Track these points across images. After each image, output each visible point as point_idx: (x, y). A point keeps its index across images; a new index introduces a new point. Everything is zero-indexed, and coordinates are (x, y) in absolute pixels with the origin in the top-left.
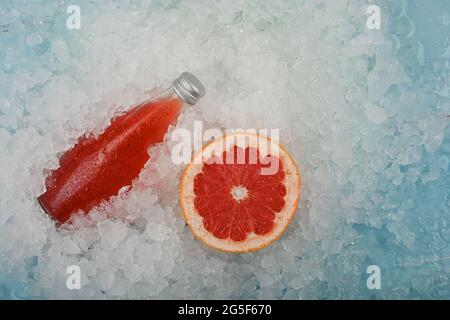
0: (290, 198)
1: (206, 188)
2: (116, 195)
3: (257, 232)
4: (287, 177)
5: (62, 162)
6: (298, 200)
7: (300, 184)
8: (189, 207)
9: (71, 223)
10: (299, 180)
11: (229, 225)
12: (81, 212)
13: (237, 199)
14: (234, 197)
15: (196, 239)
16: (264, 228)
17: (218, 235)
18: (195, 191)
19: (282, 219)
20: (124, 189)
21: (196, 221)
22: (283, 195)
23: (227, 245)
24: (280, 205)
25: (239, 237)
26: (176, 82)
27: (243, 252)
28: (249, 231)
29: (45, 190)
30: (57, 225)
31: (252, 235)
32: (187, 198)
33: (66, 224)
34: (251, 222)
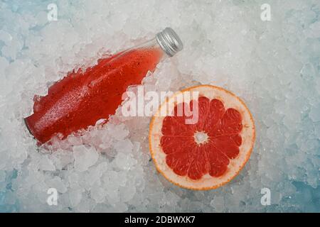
0: (245, 148)
1: (172, 129)
2: (94, 125)
3: (212, 174)
4: (244, 129)
5: (50, 91)
6: (251, 151)
7: (254, 138)
8: (156, 144)
9: (50, 144)
10: (254, 133)
11: (188, 164)
12: (61, 135)
13: (198, 143)
14: (196, 141)
15: (158, 172)
16: (218, 171)
17: (178, 172)
18: (163, 130)
19: (235, 166)
20: (102, 121)
21: (160, 157)
22: (239, 145)
23: (184, 182)
24: (235, 153)
25: (196, 176)
26: (160, 35)
27: (197, 190)
28: (204, 171)
29: (32, 113)
30: (39, 144)
31: (207, 176)
32: (155, 135)
33: (46, 144)
34: (208, 165)
